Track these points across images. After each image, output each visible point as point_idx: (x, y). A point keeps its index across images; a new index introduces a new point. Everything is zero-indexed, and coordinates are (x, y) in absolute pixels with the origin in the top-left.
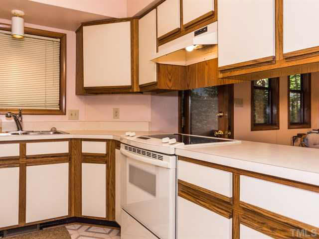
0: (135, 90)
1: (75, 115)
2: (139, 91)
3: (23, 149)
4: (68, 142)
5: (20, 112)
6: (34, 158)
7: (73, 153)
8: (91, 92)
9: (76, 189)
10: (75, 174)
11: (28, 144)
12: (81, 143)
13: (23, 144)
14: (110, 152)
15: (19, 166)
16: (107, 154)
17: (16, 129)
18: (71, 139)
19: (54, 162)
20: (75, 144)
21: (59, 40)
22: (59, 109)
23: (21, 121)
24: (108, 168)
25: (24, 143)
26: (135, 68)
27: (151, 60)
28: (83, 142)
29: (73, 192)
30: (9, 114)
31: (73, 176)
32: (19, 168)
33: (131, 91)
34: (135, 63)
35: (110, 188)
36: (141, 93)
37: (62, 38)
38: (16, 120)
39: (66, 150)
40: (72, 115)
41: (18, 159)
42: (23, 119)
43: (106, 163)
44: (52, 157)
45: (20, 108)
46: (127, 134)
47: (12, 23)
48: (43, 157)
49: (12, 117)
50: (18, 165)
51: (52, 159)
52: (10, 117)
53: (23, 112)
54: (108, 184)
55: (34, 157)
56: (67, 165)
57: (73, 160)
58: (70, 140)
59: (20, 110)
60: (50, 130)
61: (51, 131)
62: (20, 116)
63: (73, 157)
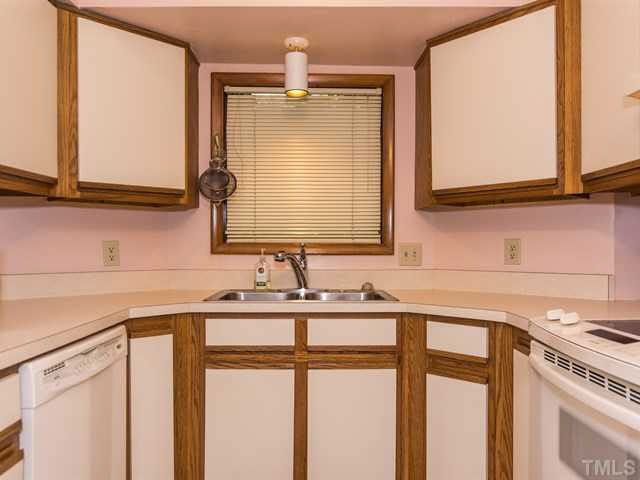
0: (569, 189)
1: (414, 256)
2: (581, 191)
3: (301, 331)
4: (394, 321)
5: (303, 251)
6: (324, 352)
7: (405, 348)
8: (447, 202)
9: (413, 433)
10: (410, 396)
11: (311, 322)
12: (425, 323)
13: (301, 321)
14: (498, 356)
15: (295, 368)
16: (490, 360)
17: (296, 285)
18: (402, 315)
19: (366, 364)
20: (411, 325)
21: (379, 91)
22: (378, 241)
23: (304, 269)
24: (492, 396)
25: (303, 319)
26: (568, 129)
27: (631, 96)
28: (428, 323)
29: (406, 440)
30: (280, 255)
31: (406, 401)
32: (293, 371)
33: (555, 192)
34: (568, 117)
35: (498, 448)
36: (585, 196)
37: (386, 85)
38: (295, 266)
39: (390, 340)
40: (406, 255)
41: (292, 353)
42: (309, 265)
43: (487, 382)
44: (360, 352)
45: (303, 241)
46: (552, 314)
47: (285, 69)
48: (341, 352)
49: (287, 262)
50: (292, 365)
51: (359, 356)
52: (283, 260)
53: (308, 251)
54: (492, 436)
55: (324, 350)
56: (392, 373)
57: (406, 363)
58: (400, 317)
59: (303, 247)
60: (360, 288)
61: (363, 290)
62: (303, 257)
63: (407, 357)
